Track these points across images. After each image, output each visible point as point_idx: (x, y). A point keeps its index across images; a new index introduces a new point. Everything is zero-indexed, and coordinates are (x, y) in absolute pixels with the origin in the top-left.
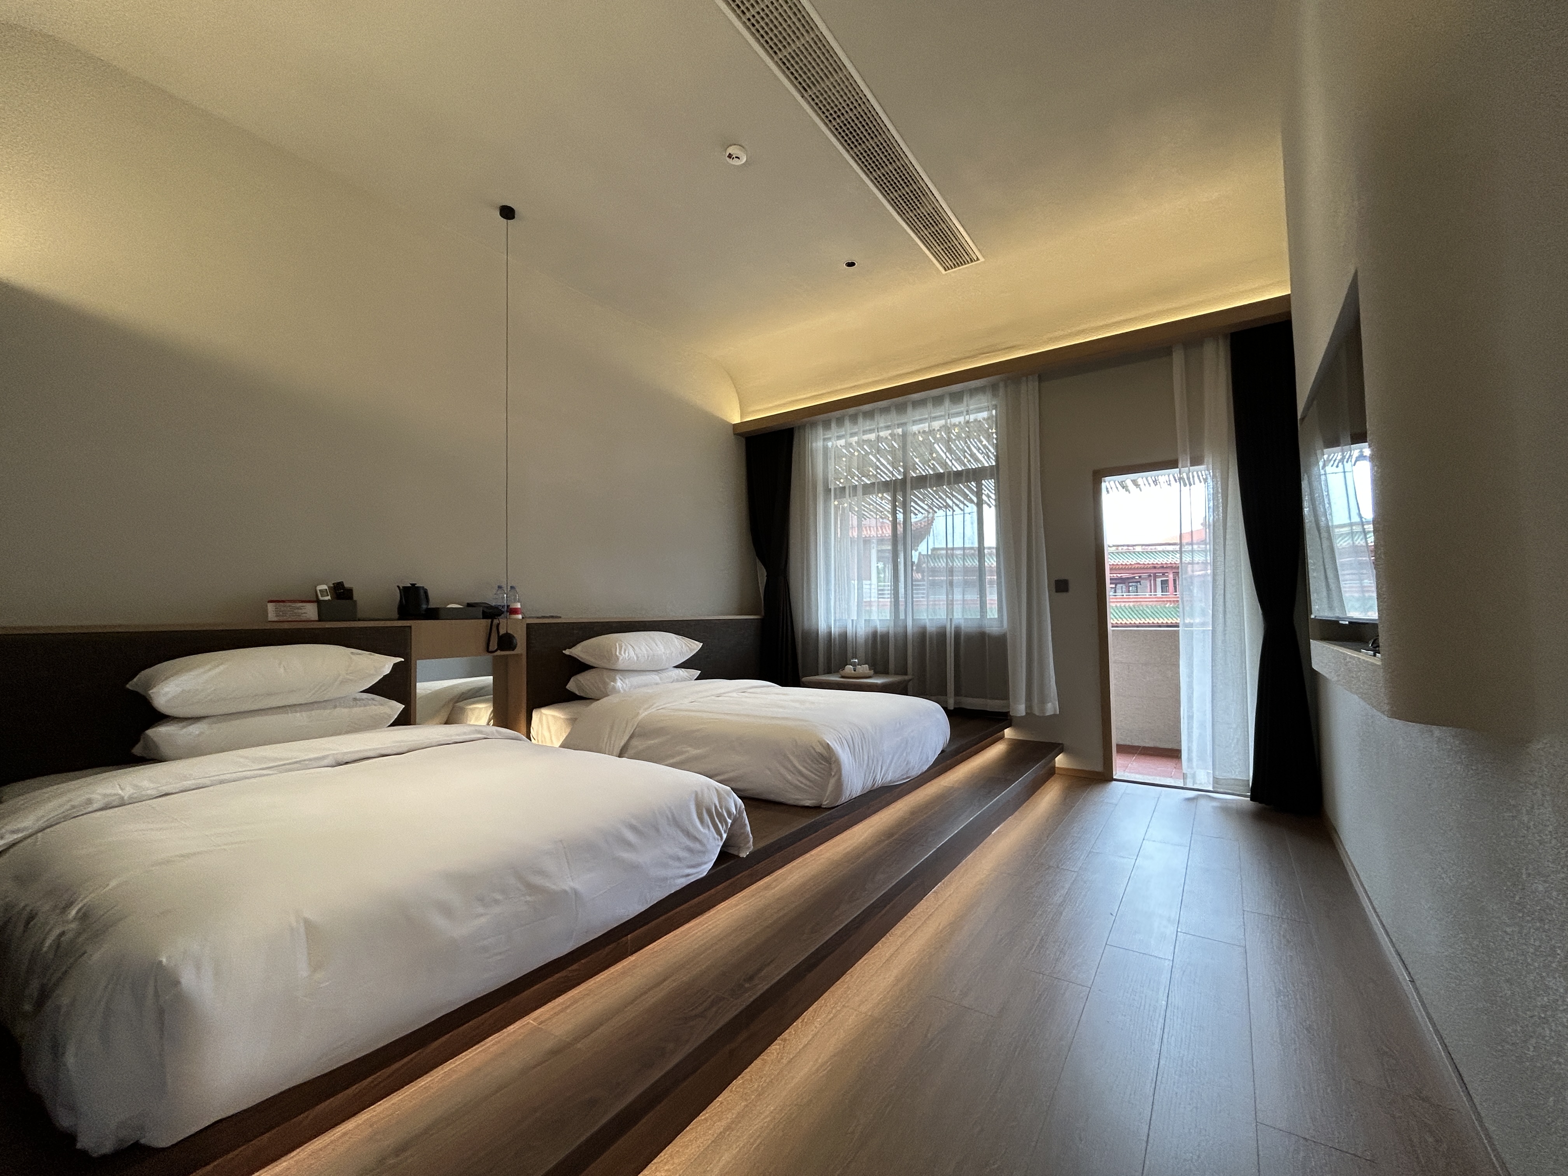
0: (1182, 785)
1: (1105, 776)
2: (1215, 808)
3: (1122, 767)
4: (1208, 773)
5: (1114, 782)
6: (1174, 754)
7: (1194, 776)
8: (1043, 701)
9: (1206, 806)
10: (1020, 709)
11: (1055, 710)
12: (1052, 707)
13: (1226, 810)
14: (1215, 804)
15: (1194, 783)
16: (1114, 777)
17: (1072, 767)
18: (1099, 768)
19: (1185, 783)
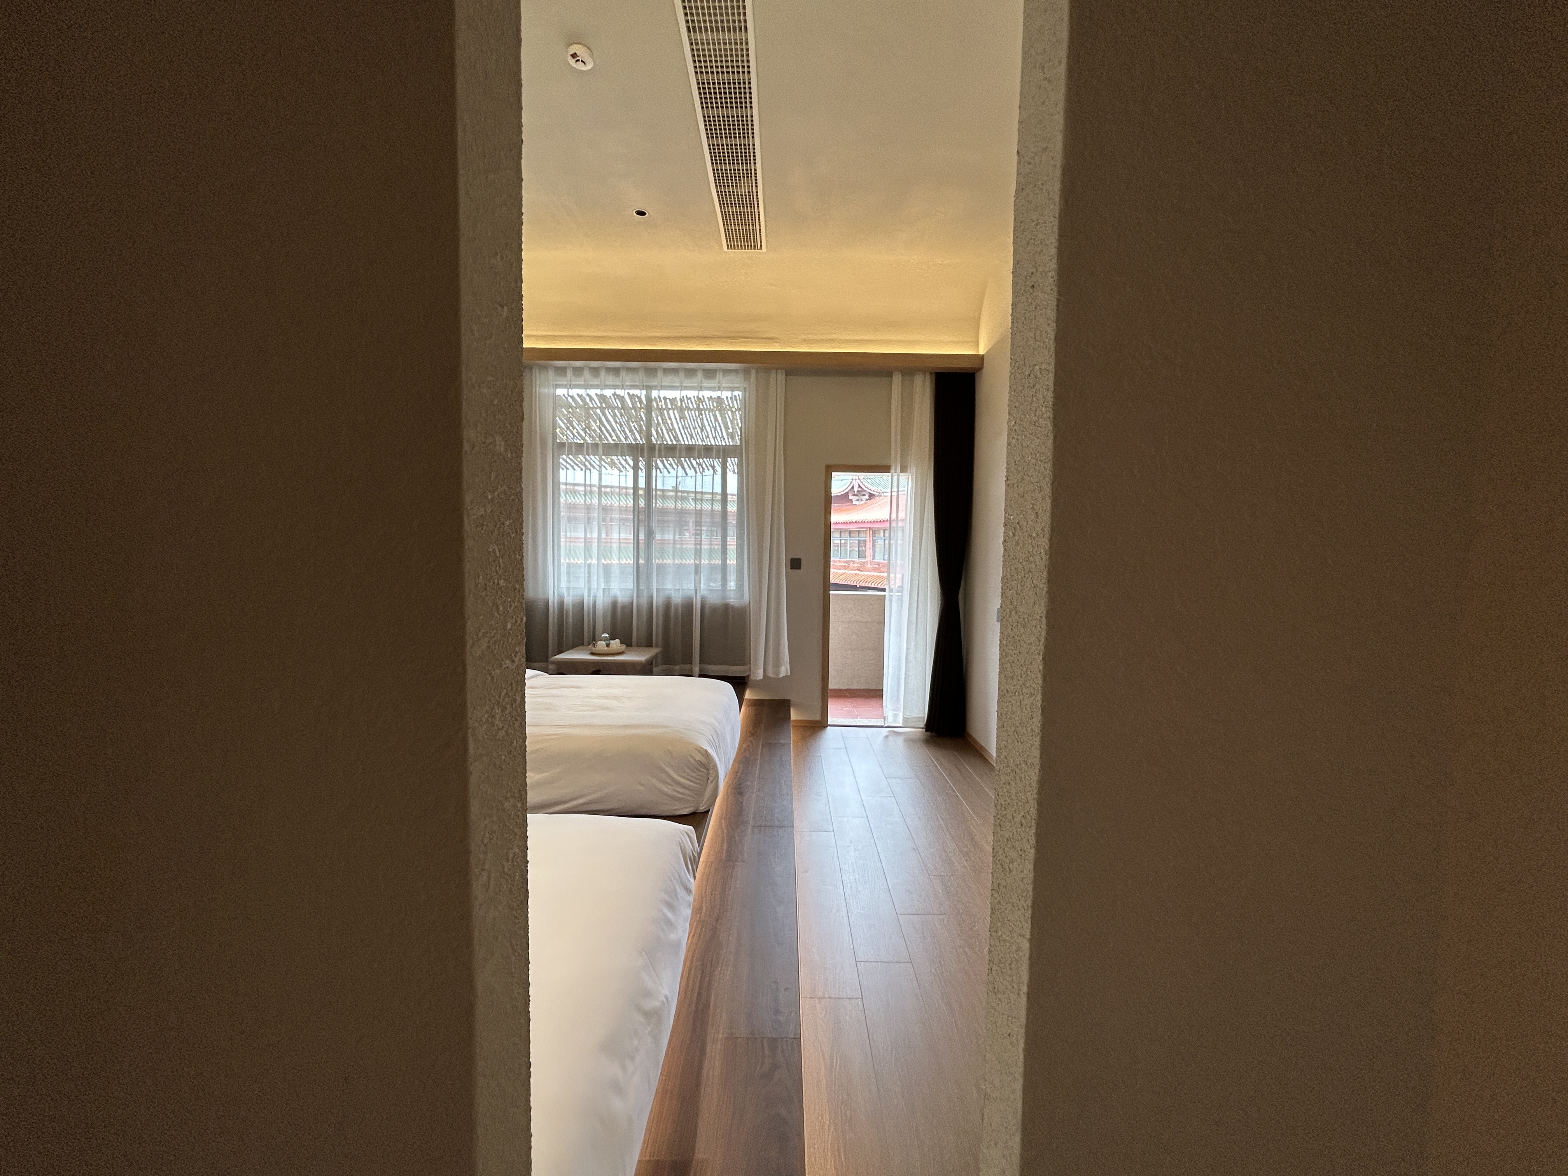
0: (880, 724)
1: (824, 723)
2: (904, 740)
3: (834, 712)
4: (897, 715)
5: (828, 727)
7: (891, 716)
8: (777, 665)
9: (898, 740)
10: (758, 674)
11: (787, 673)
12: (785, 670)
13: (908, 739)
14: (904, 737)
15: (891, 720)
16: (829, 723)
17: (801, 719)
18: (818, 717)
19: (884, 721)
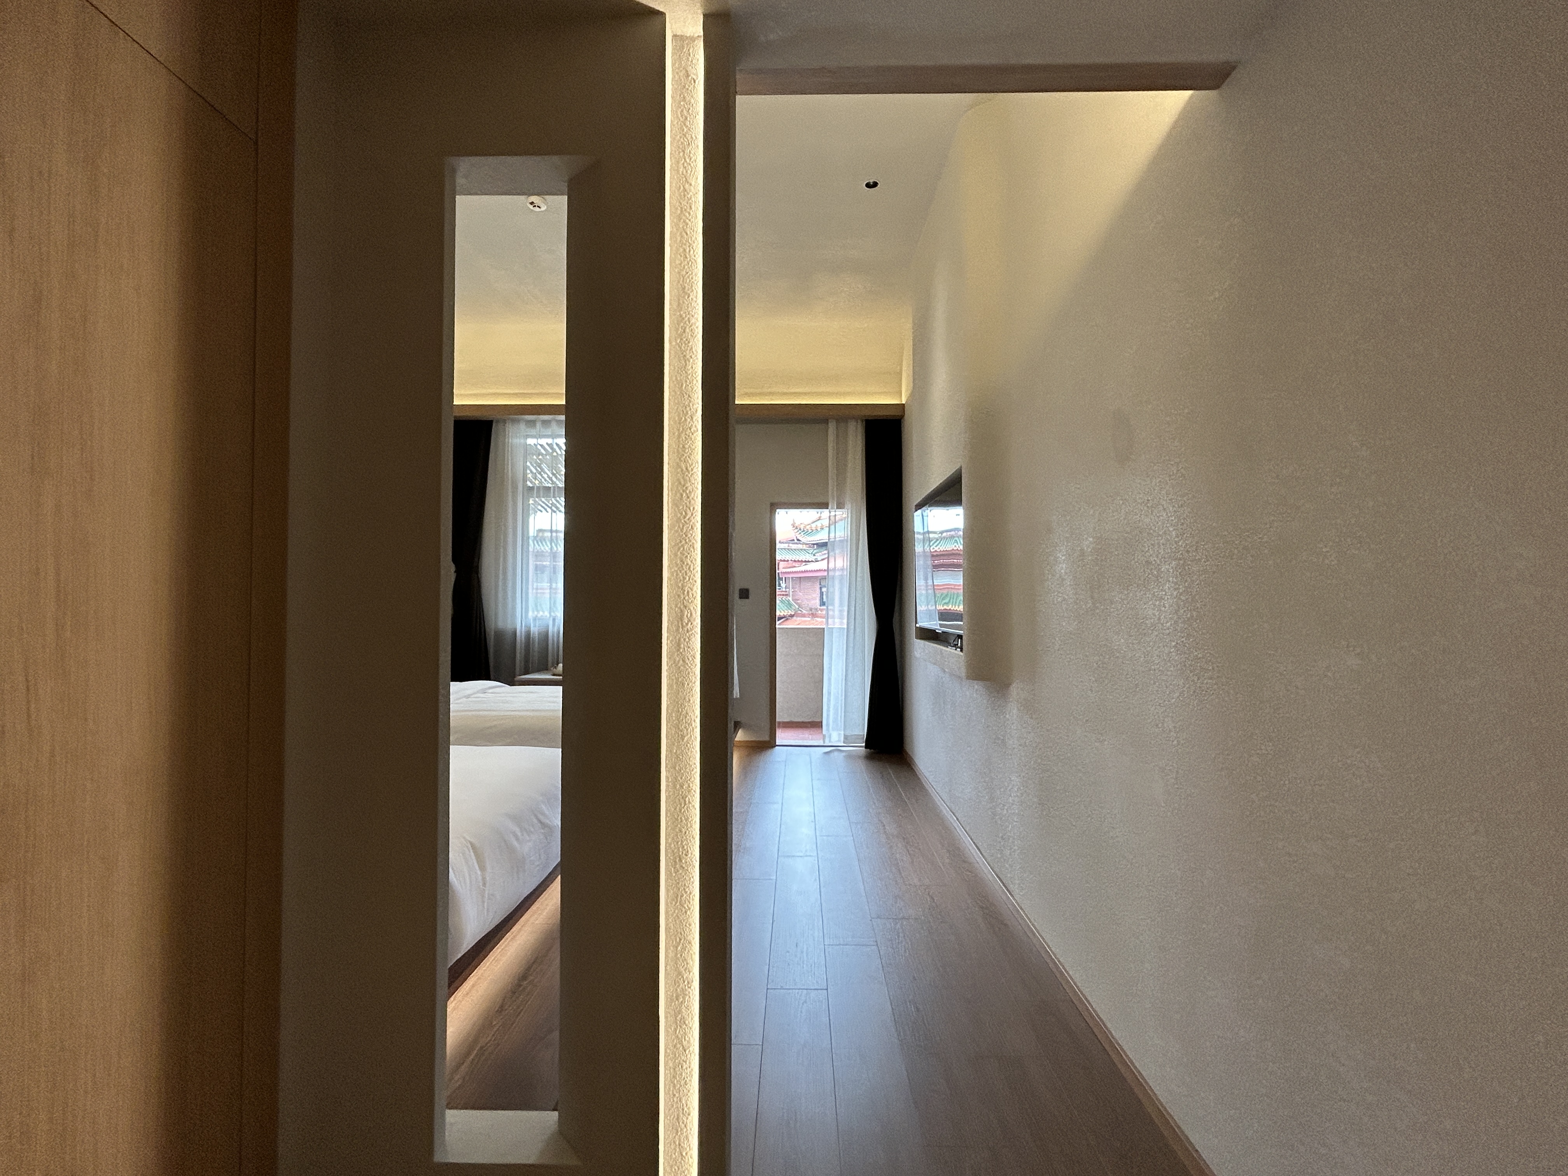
0: (822, 744)
1: (770, 744)
2: (844, 756)
3: (782, 737)
4: (839, 734)
5: (777, 747)
6: (817, 725)
7: (830, 737)
9: (839, 757)
11: (737, 695)
12: (736, 692)
13: (850, 756)
14: (844, 754)
15: (830, 741)
16: (777, 744)
17: (747, 739)
18: (767, 738)
19: (824, 742)
